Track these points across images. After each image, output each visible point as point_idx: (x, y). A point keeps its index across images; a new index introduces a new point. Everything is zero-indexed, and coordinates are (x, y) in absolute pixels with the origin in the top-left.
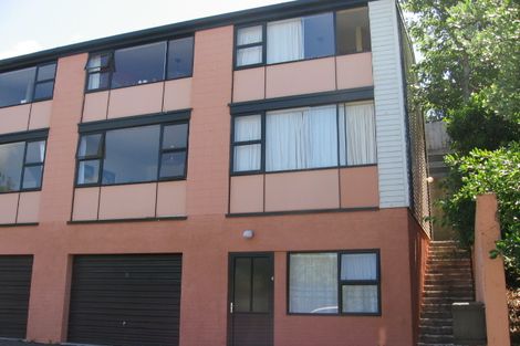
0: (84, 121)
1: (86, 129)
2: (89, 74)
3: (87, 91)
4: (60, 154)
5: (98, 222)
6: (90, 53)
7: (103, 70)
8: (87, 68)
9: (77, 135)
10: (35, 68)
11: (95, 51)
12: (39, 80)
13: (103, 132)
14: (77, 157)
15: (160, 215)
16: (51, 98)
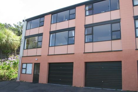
0: (86, 24)
1: (86, 27)
2: (86, 11)
3: (86, 16)
4: (79, 34)
5: (93, 52)
6: (85, 5)
7: (89, 10)
8: (85, 9)
9: (84, 28)
10: (69, 11)
11: (87, 4)
12: (70, 14)
13: (92, 27)
14: (85, 34)
15: (113, 50)
16: (75, 18)
